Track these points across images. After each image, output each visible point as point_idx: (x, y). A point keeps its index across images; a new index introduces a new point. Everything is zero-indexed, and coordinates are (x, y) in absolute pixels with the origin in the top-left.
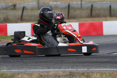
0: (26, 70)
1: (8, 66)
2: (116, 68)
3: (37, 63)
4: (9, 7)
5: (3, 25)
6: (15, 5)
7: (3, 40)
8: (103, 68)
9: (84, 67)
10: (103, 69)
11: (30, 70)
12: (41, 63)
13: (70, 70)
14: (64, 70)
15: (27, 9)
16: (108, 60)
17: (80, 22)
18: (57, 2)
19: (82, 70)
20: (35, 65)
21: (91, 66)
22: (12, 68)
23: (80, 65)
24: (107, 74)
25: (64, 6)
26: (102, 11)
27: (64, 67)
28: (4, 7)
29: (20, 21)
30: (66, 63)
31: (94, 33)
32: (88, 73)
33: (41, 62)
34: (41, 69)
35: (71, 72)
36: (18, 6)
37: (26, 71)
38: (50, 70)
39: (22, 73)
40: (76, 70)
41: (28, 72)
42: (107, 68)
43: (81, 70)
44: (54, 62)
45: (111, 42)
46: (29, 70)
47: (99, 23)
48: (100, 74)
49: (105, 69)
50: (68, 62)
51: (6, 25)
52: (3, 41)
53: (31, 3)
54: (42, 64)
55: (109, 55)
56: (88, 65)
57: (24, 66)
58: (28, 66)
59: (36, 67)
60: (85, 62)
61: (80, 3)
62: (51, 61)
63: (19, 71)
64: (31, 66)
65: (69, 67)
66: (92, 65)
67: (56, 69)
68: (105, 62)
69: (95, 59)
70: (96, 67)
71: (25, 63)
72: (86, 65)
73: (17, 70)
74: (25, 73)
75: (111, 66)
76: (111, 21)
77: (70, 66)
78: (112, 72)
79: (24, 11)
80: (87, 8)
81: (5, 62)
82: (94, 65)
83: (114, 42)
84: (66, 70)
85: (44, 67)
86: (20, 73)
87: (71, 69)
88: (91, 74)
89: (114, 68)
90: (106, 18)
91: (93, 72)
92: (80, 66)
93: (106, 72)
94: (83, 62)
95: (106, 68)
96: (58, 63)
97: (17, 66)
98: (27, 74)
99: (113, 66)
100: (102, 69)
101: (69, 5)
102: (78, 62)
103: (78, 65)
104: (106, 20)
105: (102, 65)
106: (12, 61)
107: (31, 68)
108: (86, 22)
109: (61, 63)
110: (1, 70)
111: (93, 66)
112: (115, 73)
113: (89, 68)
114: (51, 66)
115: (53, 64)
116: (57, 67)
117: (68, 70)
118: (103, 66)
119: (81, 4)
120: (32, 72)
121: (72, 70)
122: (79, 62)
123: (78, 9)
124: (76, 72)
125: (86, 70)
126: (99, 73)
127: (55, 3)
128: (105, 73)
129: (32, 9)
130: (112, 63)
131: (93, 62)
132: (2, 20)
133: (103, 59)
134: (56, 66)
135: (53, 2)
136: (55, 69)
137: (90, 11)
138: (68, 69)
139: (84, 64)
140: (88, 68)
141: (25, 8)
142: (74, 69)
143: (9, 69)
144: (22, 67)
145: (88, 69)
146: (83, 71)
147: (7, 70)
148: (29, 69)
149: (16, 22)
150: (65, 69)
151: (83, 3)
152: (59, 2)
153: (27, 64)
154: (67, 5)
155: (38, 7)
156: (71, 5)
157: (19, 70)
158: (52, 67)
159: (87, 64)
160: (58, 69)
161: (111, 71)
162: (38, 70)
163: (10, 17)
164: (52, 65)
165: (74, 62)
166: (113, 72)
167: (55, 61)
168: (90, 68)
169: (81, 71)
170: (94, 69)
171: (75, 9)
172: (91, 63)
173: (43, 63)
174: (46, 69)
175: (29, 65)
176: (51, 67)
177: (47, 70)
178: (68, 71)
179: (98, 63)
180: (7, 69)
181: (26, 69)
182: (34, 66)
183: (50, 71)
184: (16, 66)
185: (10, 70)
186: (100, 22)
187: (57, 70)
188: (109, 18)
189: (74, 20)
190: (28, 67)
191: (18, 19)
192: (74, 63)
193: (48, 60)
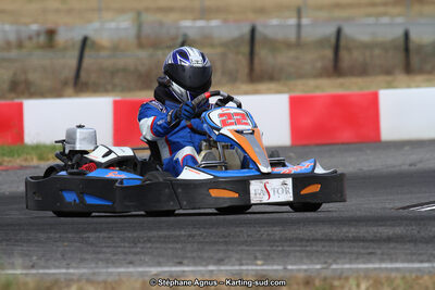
0: (96, 270)
1: (27, 255)
2: (429, 261)
3: (135, 242)
4: (30, 38)
5: (9, 105)
6: (51, 33)
7: (10, 161)
8: (382, 260)
9: (310, 256)
10: (384, 265)
11: (110, 270)
12: (149, 245)
13: (259, 268)
14: (237, 268)
15: (97, 47)
16: (399, 230)
17: (293, 94)
18: (208, 19)
19: (304, 267)
20: (127, 250)
21: (337, 252)
22: (42, 263)
23: (298, 248)
24: (399, 282)
25: (236, 34)
26: (377, 52)
27: (238, 256)
28: (12, 37)
29: (70, 90)
30: (245, 243)
31: (346, 135)
32: (325, 279)
33: (149, 241)
34: (150, 266)
36: (61, 38)
37: (94, 274)
38: (186, 269)
39: (79, 280)
40: (280, 267)
41: (101, 278)
42: (396, 261)
43: (299, 268)
44: (201, 239)
45: (410, 165)
46: (105, 270)
47: (363, 95)
48: (371, 282)
49: (389, 266)
50: (249, 239)
51: (20, 106)
52: (10, 165)
53: (113, 25)
54: (156, 248)
55: (405, 212)
56: (324, 250)
58: (101, 256)
59: (130, 257)
60: (316, 240)
61: (293, 21)
62: (190, 236)
63: (70, 274)
64: (115, 254)
65: (256, 258)
66: (340, 250)
67: (206, 266)
68: (389, 240)
69: (353, 230)
70: (357, 258)
71: (92, 244)
72: (319, 249)
73: (64, 271)
74: (89, 281)
75: (412, 254)
76: (409, 87)
77: (258, 254)
78: (414, 276)
79: (87, 53)
80: (321, 43)
81: (17, 241)
82: (347, 250)
83: (420, 166)
84: (244, 268)
85: (161, 260)
86: (71, 280)
87: (262, 265)
88: (336, 283)
89: (422, 262)
90: (389, 78)
91: (345, 275)
92: (298, 254)
93: (393, 275)
94: (308, 241)
95: (392, 260)
96: (215, 243)
97: (63, 256)
98: (99, 283)
99: (421, 254)
100: (377, 266)
101: (253, 31)
102: (287, 240)
103: (288, 248)
104: (390, 86)
105: (379, 252)
106: (42, 236)
107: (113, 263)
108: (318, 93)
109: (226, 243)
110: (3, 269)
111: (343, 253)
112: (426, 278)
113: (330, 261)
114: (189, 255)
115: (195, 246)
116: (212, 258)
117: (250, 267)
118: (382, 254)
119: (299, 26)
120: (117, 278)
121: (265, 267)
122: (290, 240)
123: (288, 45)
124: (281, 274)
125: (318, 267)
126: (367, 277)
127: (200, 23)
128: (390, 280)
129: (116, 48)
130: (414, 241)
131: (343, 240)
132: (6, 86)
133: (381, 229)
134: (206, 255)
135: (195, 19)
136: (201, 265)
137: (329, 53)
138: (252, 264)
139: (312, 245)
140: (326, 263)
141: (89, 43)
142: (273, 264)
143: (33, 267)
144: (82, 260)
145: (325, 266)
146: (306, 270)
147: (24, 272)
148: (108, 267)
149: (56, 92)
150: (241, 264)
151: (305, 21)
152: (216, 19)
153: (97, 249)
154: (246, 30)
155: (139, 36)
156: (260, 29)
157: (71, 271)
158: (194, 258)
159: (323, 247)
160: (215, 264)
161: (411, 271)
162: (140, 269)
163: (32, 77)
164: (192, 252)
165: (276, 241)
166: (419, 274)
167: (201, 235)
168: (335, 262)
169: (299, 270)
170: (347, 266)
171: (274, 45)
172: (336, 244)
173: (158, 245)
174: (171, 266)
175: (105, 253)
176: (187, 258)
177: (174, 269)
178: (253, 273)
179: (363, 241)
180: (25, 268)
181: (93, 265)
182: (125, 254)
183: (184, 271)
184: (59, 255)
185: (34, 271)
186: (366, 91)
187: (211, 268)
188: (402, 78)
189: (272, 86)
190: (101, 260)
191: (65, 84)
192: (272, 242)
193: (178, 233)
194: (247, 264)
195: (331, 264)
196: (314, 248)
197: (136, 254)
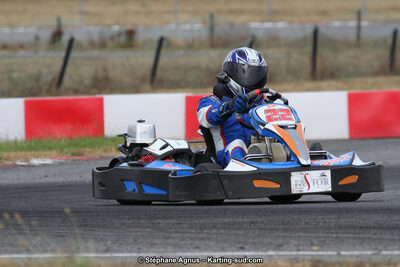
0: (165, 254)
1: (101, 240)
3: (202, 228)
4: (112, 38)
6: (131, 34)
7: (91, 152)
9: (362, 243)
12: (214, 231)
13: (314, 253)
14: (294, 253)
15: (172, 46)
17: (352, 91)
18: (276, 21)
19: (357, 253)
20: (194, 235)
21: (388, 240)
22: (116, 247)
23: (351, 235)
25: (300, 35)
27: (296, 243)
28: (96, 37)
29: (148, 87)
30: (303, 230)
32: (375, 265)
33: (215, 227)
34: (215, 251)
35: (319, 261)
36: (140, 37)
38: (247, 253)
40: (334, 253)
43: (352, 253)
44: (262, 226)
50: (308, 226)
51: (101, 102)
52: (91, 155)
53: (187, 27)
54: (221, 234)
56: (376, 237)
57: (157, 242)
58: (170, 241)
59: (197, 243)
60: (368, 228)
61: (353, 24)
62: (252, 223)
64: (182, 240)
65: (312, 244)
66: (390, 237)
67: (266, 251)
71: (162, 230)
72: (371, 236)
73: (134, 255)
77: (315, 241)
79: (163, 52)
80: (377, 44)
81: (94, 227)
82: (396, 237)
84: (301, 253)
85: (225, 245)
87: (317, 251)
91: (393, 260)
92: (351, 241)
94: (361, 228)
96: (275, 229)
97: (135, 240)
101: (316, 32)
102: (341, 228)
103: (341, 235)
106: (117, 222)
107: (181, 248)
108: (375, 90)
109: (286, 230)
111: (393, 240)
113: (381, 248)
114: (250, 241)
115: (257, 233)
116: (271, 244)
117: (307, 253)
119: (359, 28)
121: (320, 253)
122: (345, 228)
123: (348, 45)
124: (336, 259)
125: (369, 253)
127: (268, 25)
129: (190, 46)
131: (394, 228)
132: (88, 82)
134: (266, 241)
135: (262, 22)
136: (262, 250)
137: (386, 53)
138: (308, 250)
139: (364, 233)
140: (376, 249)
141: (164, 43)
142: (328, 250)
143: (107, 251)
144: (153, 245)
145: (375, 252)
146: (358, 256)
148: (175, 252)
149: (135, 89)
150: (299, 250)
151: (364, 24)
152: (282, 20)
153: (167, 235)
154: (309, 31)
155: (211, 38)
156: (322, 30)
158: (254, 243)
159: (375, 234)
160: (274, 250)
163: (114, 74)
164: (253, 238)
165: (331, 228)
167: (262, 222)
168: (385, 248)
169: (351, 256)
170: (396, 252)
171: (335, 45)
172: (387, 232)
173: (222, 231)
174: (233, 251)
175: (172, 238)
176: (248, 243)
177: (236, 253)
178: (309, 258)
180: (97, 251)
181: (162, 250)
182: (192, 239)
184: (131, 240)
185: (108, 255)
187: (271, 253)
189: (333, 83)
190: (170, 245)
191: (143, 80)
192: (327, 229)
193: (241, 220)
194: (304, 250)
195: (381, 251)
196: (366, 236)
197: (202, 239)
